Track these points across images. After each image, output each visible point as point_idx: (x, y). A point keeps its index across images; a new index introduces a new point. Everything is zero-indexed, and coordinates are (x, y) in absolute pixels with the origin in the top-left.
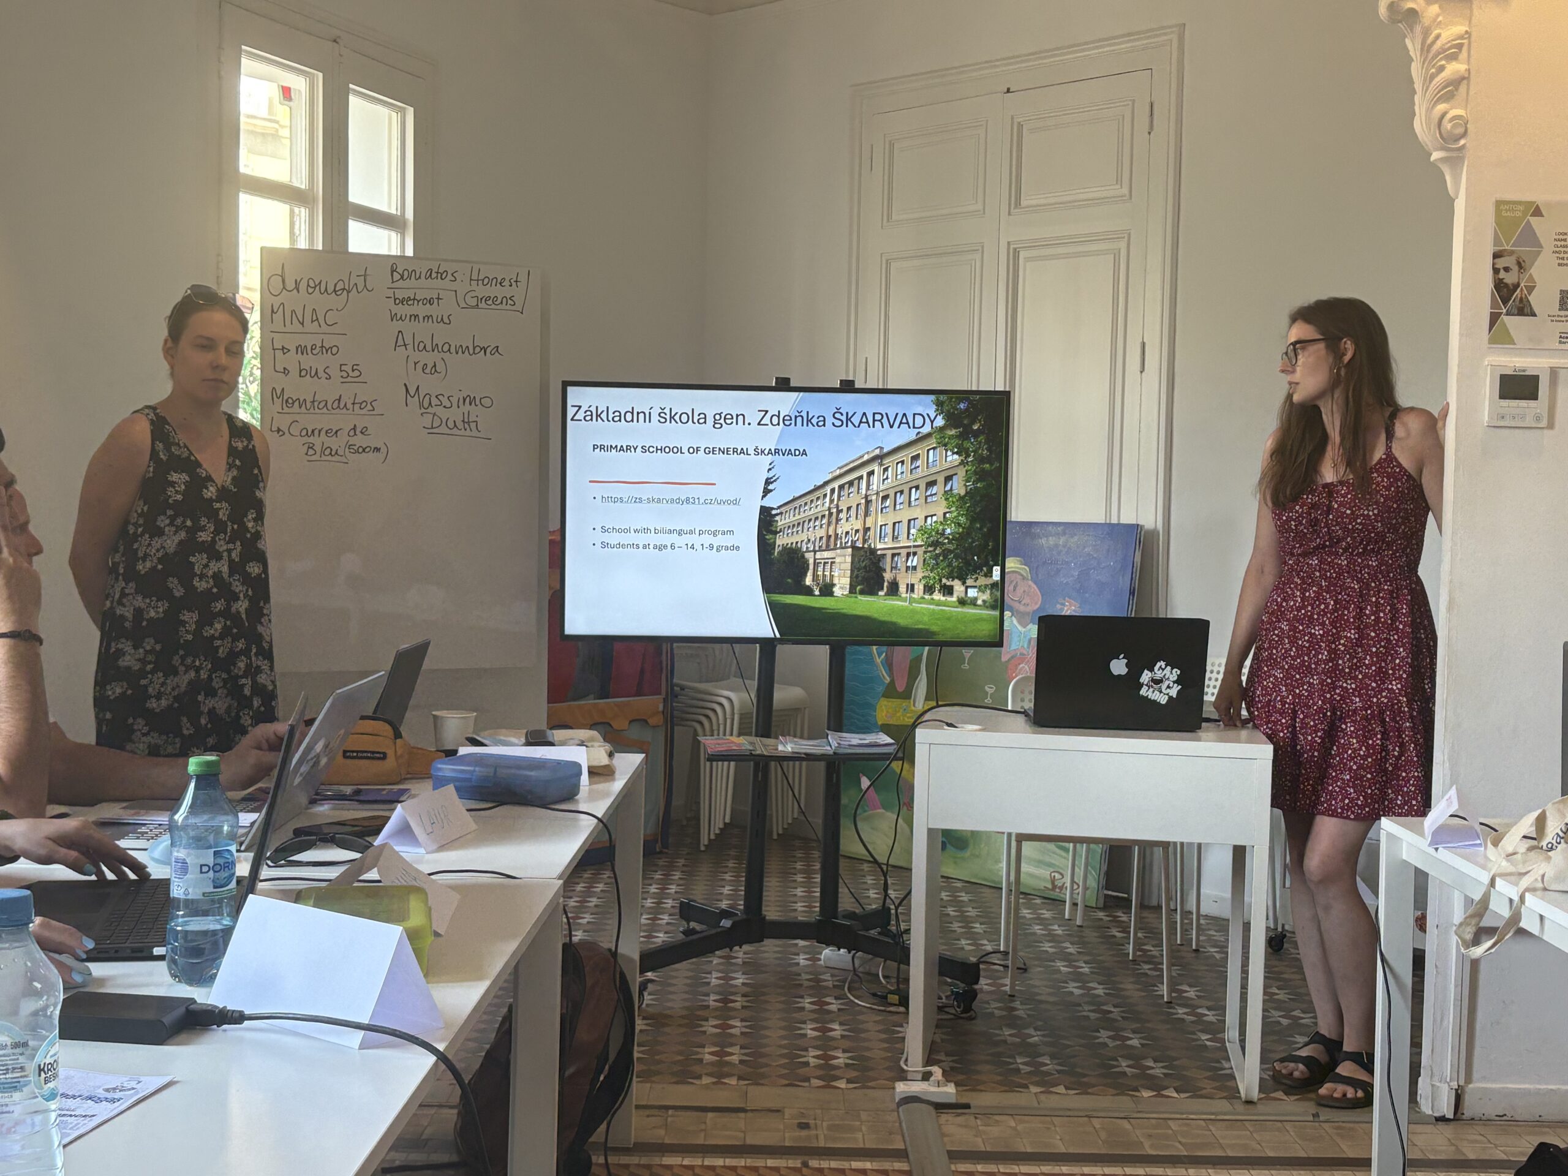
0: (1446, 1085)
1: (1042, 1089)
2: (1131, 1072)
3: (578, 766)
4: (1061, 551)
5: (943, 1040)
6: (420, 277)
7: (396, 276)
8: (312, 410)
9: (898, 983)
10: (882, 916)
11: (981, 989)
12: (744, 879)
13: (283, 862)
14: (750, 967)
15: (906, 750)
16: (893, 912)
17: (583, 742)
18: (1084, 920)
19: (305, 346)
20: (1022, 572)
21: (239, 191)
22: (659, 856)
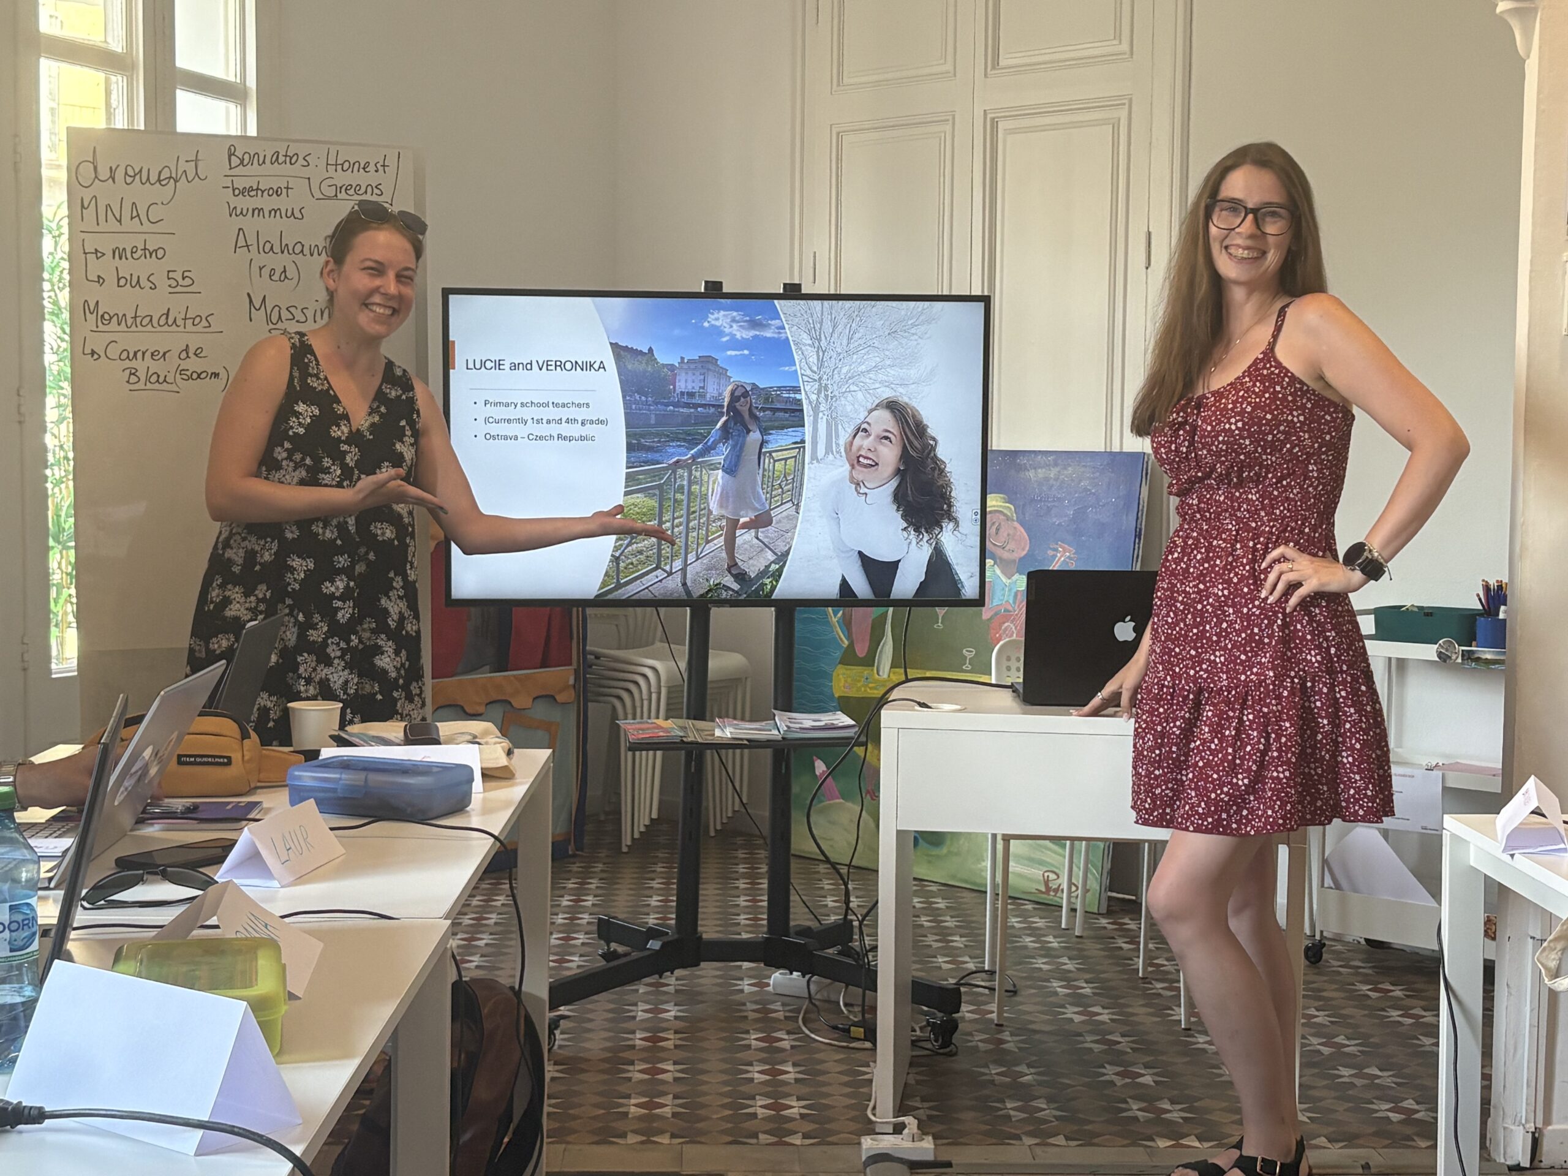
0: (1521, 1127)
1: (1037, 1141)
2: (1144, 1117)
3: (468, 770)
4: (1052, 486)
5: (918, 1082)
6: (264, 162)
7: (235, 161)
8: (134, 328)
9: (863, 1012)
10: (842, 932)
11: (963, 1018)
12: (675, 886)
13: (102, 902)
14: (686, 996)
15: (870, 732)
16: (856, 923)
17: (475, 737)
18: (1084, 929)
19: (124, 249)
20: (1005, 511)
21: (40, 56)
22: (572, 860)
